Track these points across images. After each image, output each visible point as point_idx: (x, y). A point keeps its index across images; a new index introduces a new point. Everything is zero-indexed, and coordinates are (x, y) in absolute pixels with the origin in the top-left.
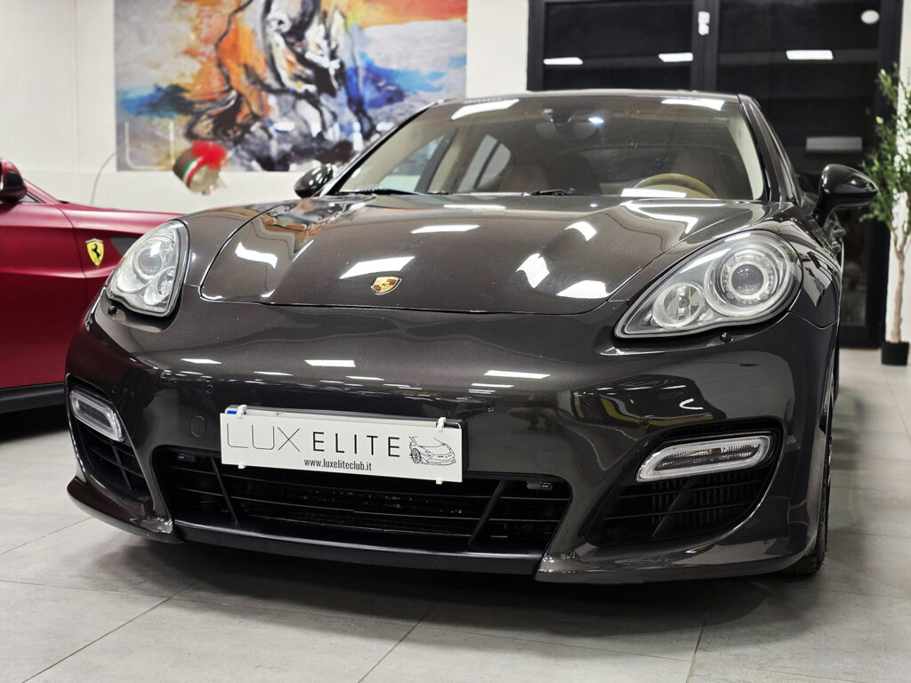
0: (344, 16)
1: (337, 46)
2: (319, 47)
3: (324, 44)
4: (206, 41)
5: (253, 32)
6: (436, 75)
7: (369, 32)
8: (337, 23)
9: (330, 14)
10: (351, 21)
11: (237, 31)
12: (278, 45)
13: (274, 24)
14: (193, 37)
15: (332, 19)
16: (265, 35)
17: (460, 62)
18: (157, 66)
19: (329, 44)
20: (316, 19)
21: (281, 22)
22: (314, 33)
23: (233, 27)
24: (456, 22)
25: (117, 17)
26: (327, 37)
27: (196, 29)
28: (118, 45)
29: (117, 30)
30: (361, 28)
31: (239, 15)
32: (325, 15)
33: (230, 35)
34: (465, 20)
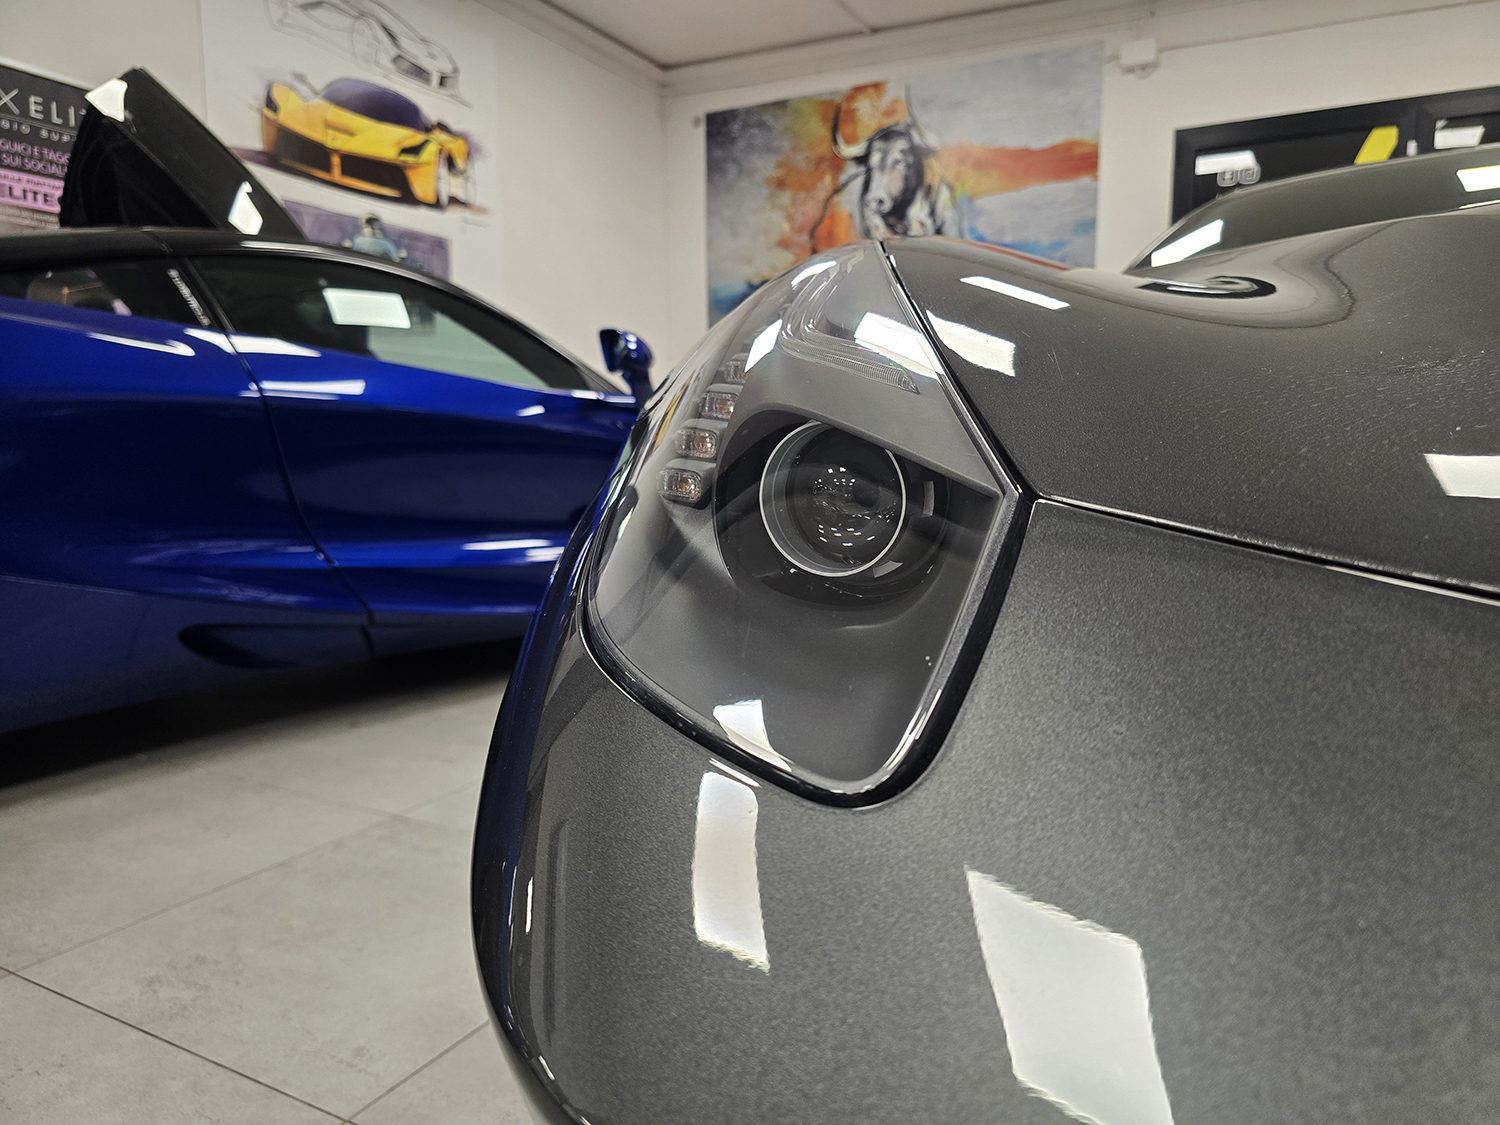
0: (951, 188)
1: (943, 223)
2: (922, 224)
3: (929, 222)
4: (800, 230)
5: (851, 216)
6: (1060, 245)
7: (981, 203)
8: (944, 196)
9: (935, 188)
10: (959, 193)
11: (832, 217)
12: (877, 227)
13: (874, 205)
14: (786, 227)
15: (938, 192)
16: (863, 217)
17: (1088, 227)
18: (749, 261)
19: (934, 221)
20: (920, 196)
21: (881, 202)
22: (917, 212)
23: (829, 213)
24: (1085, 181)
25: (711, 213)
26: (932, 213)
27: (790, 218)
28: (710, 243)
29: (709, 226)
30: (971, 199)
31: (837, 199)
32: (929, 191)
33: (826, 222)
34: (1096, 178)
